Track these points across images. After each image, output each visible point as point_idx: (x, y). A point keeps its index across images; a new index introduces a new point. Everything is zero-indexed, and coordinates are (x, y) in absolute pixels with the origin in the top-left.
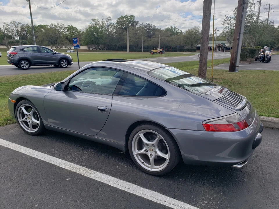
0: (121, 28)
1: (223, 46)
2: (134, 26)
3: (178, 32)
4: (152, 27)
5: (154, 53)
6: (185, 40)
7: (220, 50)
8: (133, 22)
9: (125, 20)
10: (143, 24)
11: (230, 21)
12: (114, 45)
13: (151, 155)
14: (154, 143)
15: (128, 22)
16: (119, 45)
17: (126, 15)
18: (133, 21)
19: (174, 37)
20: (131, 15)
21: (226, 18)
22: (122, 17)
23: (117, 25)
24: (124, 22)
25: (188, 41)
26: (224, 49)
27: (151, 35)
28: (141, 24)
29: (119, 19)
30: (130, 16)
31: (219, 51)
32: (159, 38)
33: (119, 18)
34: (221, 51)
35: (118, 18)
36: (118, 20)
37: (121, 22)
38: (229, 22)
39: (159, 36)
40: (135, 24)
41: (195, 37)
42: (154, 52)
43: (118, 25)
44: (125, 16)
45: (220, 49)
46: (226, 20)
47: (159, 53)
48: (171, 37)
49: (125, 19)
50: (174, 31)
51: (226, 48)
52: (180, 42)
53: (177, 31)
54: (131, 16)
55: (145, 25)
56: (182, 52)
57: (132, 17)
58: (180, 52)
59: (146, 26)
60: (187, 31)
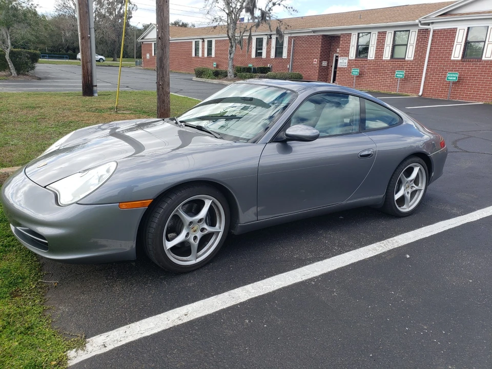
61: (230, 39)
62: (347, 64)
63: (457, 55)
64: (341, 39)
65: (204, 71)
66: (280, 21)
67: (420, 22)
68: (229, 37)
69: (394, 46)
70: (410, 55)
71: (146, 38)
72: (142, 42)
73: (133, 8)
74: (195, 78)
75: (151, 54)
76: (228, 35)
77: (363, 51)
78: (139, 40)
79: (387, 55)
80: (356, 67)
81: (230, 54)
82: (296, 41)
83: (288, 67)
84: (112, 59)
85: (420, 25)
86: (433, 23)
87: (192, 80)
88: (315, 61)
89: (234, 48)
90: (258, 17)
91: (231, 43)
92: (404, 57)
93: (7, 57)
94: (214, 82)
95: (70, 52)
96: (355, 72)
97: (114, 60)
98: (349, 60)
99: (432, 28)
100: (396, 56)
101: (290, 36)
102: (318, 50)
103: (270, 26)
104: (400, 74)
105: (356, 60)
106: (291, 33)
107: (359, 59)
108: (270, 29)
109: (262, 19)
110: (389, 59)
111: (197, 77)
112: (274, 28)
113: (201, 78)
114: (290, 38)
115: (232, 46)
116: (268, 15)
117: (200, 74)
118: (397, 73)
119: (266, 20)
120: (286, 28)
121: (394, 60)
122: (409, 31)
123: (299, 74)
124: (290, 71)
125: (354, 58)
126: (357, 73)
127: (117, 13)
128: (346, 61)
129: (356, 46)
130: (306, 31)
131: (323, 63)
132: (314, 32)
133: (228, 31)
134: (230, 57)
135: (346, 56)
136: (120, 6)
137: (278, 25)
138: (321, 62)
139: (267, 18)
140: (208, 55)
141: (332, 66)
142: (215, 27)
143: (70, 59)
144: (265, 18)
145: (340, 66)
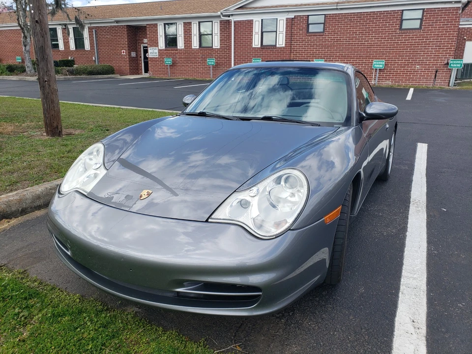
61: (22, 29)
62: (157, 54)
63: (256, 44)
64: (148, 29)
66: (78, 9)
67: (222, 13)
68: (21, 27)
69: (201, 35)
70: (217, 44)
76: (19, 24)
77: (171, 41)
79: (195, 44)
80: (168, 57)
81: (25, 46)
82: (97, 31)
83: (94, 59)
85: (222, 17)
86: (232, 15)
88: (124, 52)
89: (28, 40)
90: (51, 3)
91: (24, 33)
92: (211, 46)
94: (13, 79)
96: (168, 61)
98: (160, 51)
99: (233, 19)
100: (204, 45)
101: (89, 26)
102: (124, 40)
103: (68, 15)
104: (211, 62)
105: (166, 50)
106: (91, 23)
107: (169, 49)
108: (69, 18)
109: (56, 7)
110: (198, 47)
112: (72, 17)
114: (90, 29)
115: (25, 37)
116: (63, 2)
118: (208, 60)
119: (61, 8)
120: (86, 18)
121: (203, 49)
122: (212, 21)
123: (110, 66)
124: (97, 63)
125: (164, 48)
126: (170, 62)
128: (157, 51)
129: (164, 36)
130: (109, 21)
131: (132, 54)
132: (117, 22)
133: (18, 20)
134: (25, 50)
135: (156, 46)
137: (77, 14)
138: (130, 54)
139: (63, 6)
141: (141, 57)
144: (61, 5)
145: (151, 56)
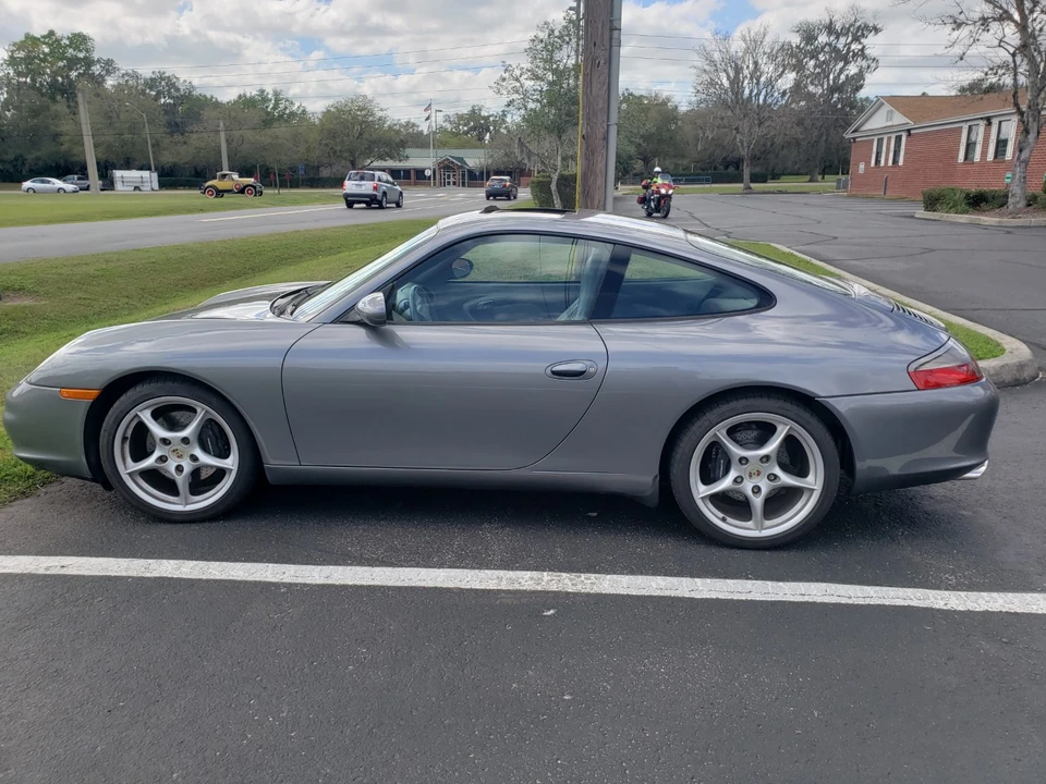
0: (32, 87)
1: (460, 167)
2: (98, 81)
3: (293, 114)
4: (178, 90)
5: (220, 193)
6: (327, 145)
7: (452, 180)
8: (89, 62)
9: (45, 54)
10: (135, 76)
11: (517, 80)
12: (11, 156)
13: (757, 490)
14: (772, 451)
15: (61, 64)
16: (38, 158)
17: (51, 33)
18: (85, 58)
19: (280, 130)
20: (76, 32)
21: (506, 70)
22: (31, 41)
23: (11, 72)
24: (44, 60)
25: (338, 148)
26: (463, 175)
27: (178, 120)
28: (127, 74)
29: (20, 46)
30: (68, 38)
31: (449, 183)
32: (222, 135)
33: (17, 41)
34: (454, 183)
35: (15, 44)
36: (12, 52)
37: (28, 60)
38: (518, 84)
39: (222, 124)
40: (96, 69)
41: (361, 134)
42: (220, 188)
43: (19, 74)
44: (44, 37)
45: (449, 178)
46: (504, 75)
47: (242, 191)
48: (269, 132)
49: (47, 50)
50: (274, 108)
51: (471, 173)
52: (308, 150)
53: (286, 108)
54: (75, 35)
55: (145, 80)
56: (317, 187)
57: (79, 40)
58: (312, 187)
59: (152, 83)
60: (329, 111)
61: (1022, 113)
65: (944, 195)
68: (1020, 109)
71: (863, 129)
72: (854, 139)
73: (869, 67)
74: (921, 213)
75: (868, 163)
78: (848, 135)
84: (808, 178)
87: (913, 217)
91: (1025, 122)
93: (553, 187)
94: (961, 221)
95: (731, 169)
97: (811, 181)
111: (927, 209)
113: (934, 211)
115: (1026, 132)
117: (932, 202)
127: (831, 82)
134: (1019, 159)
136: (841, 64)
140: (996, 157)
142: (992, 89)
143: (714, 182)
